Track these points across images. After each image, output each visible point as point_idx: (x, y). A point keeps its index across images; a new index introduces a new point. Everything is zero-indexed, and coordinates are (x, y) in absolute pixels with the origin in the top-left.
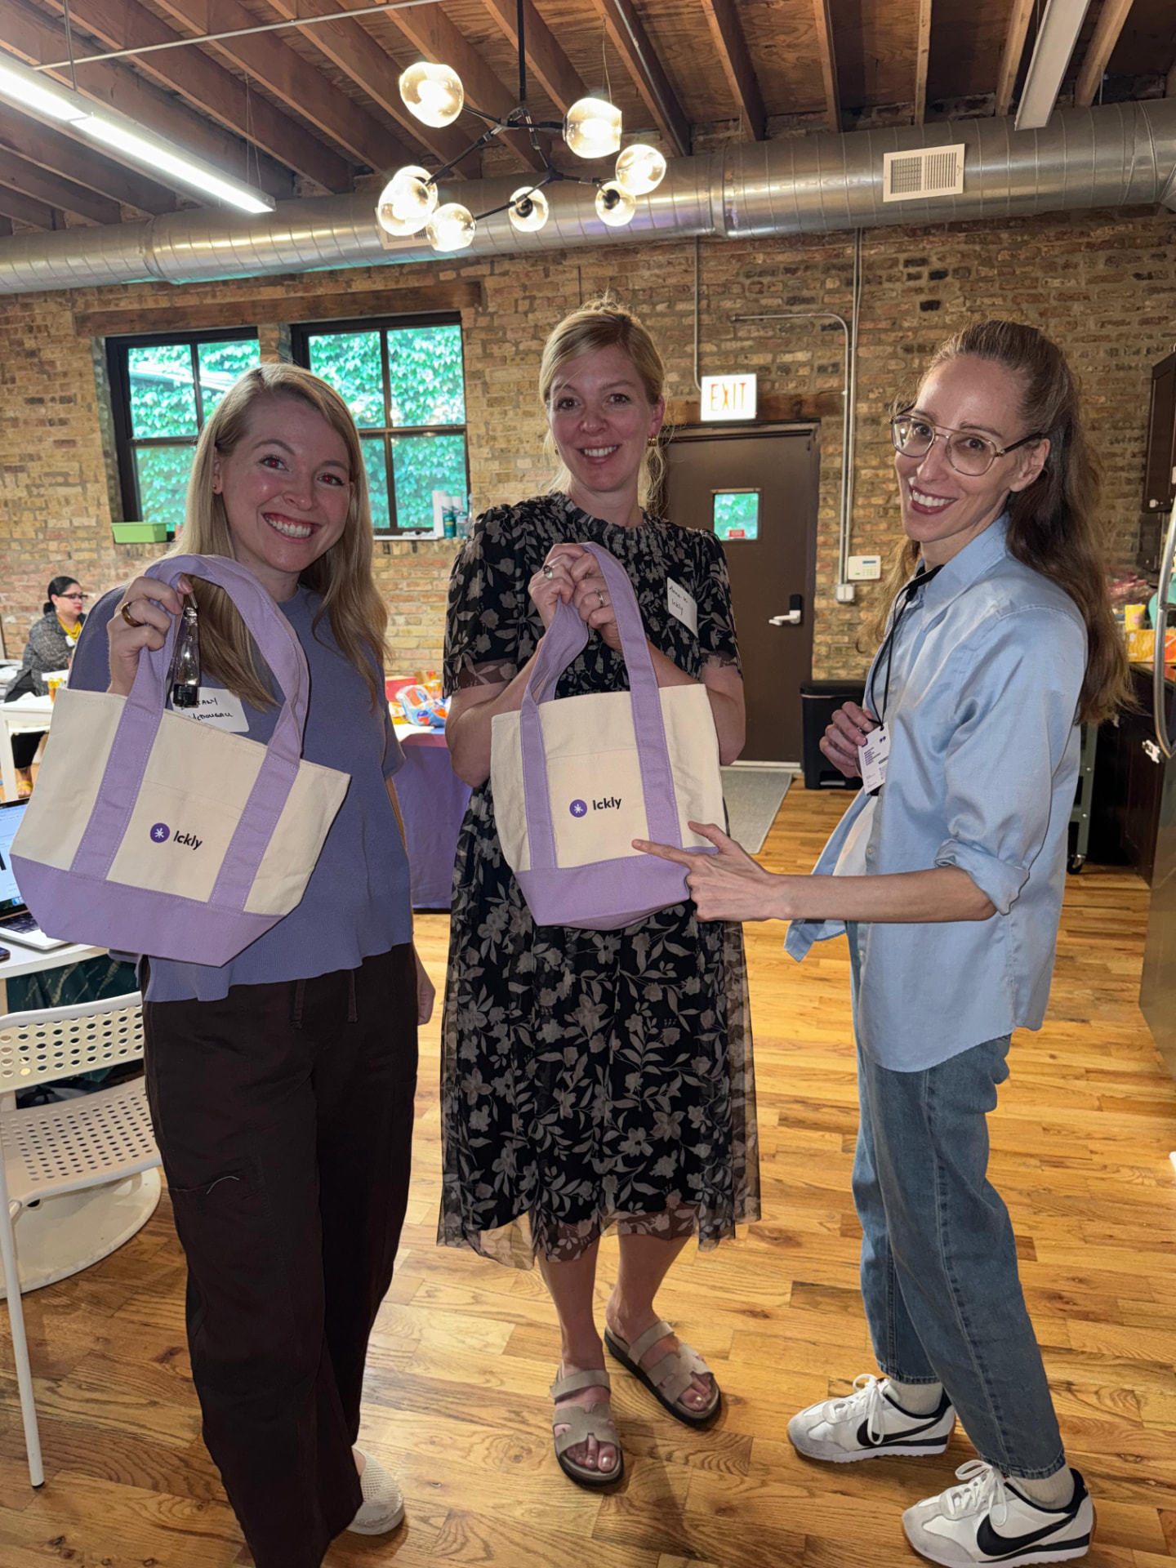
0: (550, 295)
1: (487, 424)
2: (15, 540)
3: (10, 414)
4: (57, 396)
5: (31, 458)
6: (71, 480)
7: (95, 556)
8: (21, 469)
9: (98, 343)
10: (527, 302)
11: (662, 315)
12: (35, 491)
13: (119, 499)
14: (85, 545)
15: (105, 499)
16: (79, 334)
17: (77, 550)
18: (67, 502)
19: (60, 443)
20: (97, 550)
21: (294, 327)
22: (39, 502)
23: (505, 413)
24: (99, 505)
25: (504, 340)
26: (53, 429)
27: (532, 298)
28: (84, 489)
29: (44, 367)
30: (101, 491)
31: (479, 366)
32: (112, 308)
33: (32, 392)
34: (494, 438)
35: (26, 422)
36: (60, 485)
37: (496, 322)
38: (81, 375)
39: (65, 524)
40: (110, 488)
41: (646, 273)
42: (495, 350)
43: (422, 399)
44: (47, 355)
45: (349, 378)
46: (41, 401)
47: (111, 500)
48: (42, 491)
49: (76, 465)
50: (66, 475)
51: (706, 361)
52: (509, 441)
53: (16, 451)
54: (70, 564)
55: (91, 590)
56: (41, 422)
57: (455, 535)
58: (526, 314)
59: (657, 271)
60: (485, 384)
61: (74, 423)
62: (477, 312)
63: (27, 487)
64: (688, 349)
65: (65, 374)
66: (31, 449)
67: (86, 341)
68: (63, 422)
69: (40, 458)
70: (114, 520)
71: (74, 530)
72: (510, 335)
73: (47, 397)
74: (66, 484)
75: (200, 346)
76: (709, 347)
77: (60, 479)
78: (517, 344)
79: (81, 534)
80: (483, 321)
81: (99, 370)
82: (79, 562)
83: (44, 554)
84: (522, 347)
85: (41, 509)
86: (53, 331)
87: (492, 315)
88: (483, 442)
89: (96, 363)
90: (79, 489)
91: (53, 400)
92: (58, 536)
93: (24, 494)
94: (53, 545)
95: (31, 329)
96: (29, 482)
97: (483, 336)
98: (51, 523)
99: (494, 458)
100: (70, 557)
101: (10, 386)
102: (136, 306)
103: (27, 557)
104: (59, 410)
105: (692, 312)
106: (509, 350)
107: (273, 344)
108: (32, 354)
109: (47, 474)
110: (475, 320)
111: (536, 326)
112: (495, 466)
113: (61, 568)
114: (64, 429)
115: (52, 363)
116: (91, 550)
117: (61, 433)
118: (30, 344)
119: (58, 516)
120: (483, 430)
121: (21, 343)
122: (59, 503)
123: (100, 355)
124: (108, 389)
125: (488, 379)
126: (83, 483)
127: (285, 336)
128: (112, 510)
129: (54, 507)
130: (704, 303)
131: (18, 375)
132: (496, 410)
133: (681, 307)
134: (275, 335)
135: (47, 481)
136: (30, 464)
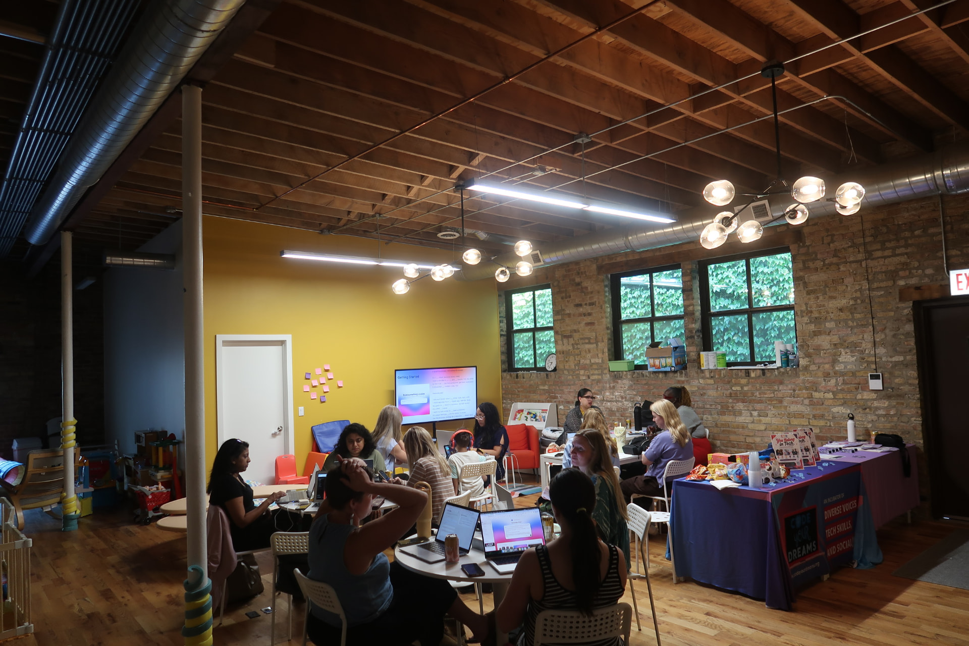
0: (844, 232)
1: (806, 304)
2: (566, 370)
3: (568, 312)
4: (588, 303)
5: (575, 331)
6: (591, 341)
7: (600, 377)
8: (570, 336)
9: (607, 277)
10: (829, 238)
11: (919, 236)
12: (576, 346)
13: (613, 350)
14: (596, 372)
15: (606, 350)
16: (599, 274)
17: (592, 375)
18: (589, 351)
19: (588, 324)
20: (601, 374)
21: (699, 262)
22: (577, 352)
23: (818, 298)
24: (603, 353)
25: (816, 259)
26: (585, 318)
27: (833, 235)
28: (597, 345)
29: (583, 290)
30: (604, 346)
31: (801, 274)
32: (614, 261)
33: (577, 301)
34: (811, 312)
35: (574, 315)
36: (587, 343)
37: (811, 250)
38: (599, 292)
39: (588, 362)
40: (609, 344)
41: (906, 215)
42: (811, 265)
43: (781, 285)
44: (585, 284)
45: (740, 277)
46: (580, 305)
47: (609, 350)
48: (579, 346)
49: (594, 334)
50: (589, 339)
51: (953, 260)
52: (820, 313)
53: (569, 328)
54: (589, 381)
55: (598, 395)
56: (580, 315)
57: (788, 366)
58: (829, 244)
59: (914, 213)
60: (805, 283)
61: (594, 315)
62: (799, 246)
63: (573, 344)
64: (939, 254)
65: (592, 293)
66: (575, 327)
67: (601, 277)
68: (590, 314)
69: (579, 331)
70: (610, 360)
71: (592, 364)
72: (819, 256)
73: (583, 303)
74: (590, 343)
75: (654, 274)
76: (953, 252)
77: (587, 341)
78: (824, 261)
79: (595, 367)
80: (803, 250)
81: (607, 289)
82: (593, 380)
83: (578, 376)
84: (827, 262)
85: (578, 355)
86: (587, 274)
87: (808, 247)
88: (805, 314)
89: (606, 286)
90: (595, 345)
91: (586, 304)
92: (584, 368)
93: (571, 348)
94: (582, 372)
95: (578, 273)
96: (573, 342)
97: (803, 258)
98: (582, 361)
99: (811, 322)
100: (589, 378)
101: (568, 299)
102: (624, 259)
103: (570, 377)
104: (588, 309)
105: (940, 233)
106: (819, 264)
107: (689, 271)
108: (579, 284)
109: (582, 339)
110: (798, 250)
111: (835, 250)
112: (812, 327)
113: (585, 383)
114: (590, 318)
115: (587, 288)
116: (599, 375)
117: (588, 319)
118: (578, 280)
119: (585, 358)
120: (804, 308)
121: (574, 280)
122: (586, 352)
123: (607, 283)
124: (611, 298)
125: (806, 280)
126: (597, 343)
127: (695, 266)
128: (609, 355)
129: (583, 354)
130: (949, 227)
131: (572, 294)
132: (812, 296)
133: (932, 230)
134: (690, 267)
135: (581, 342)
136: (575, 334)
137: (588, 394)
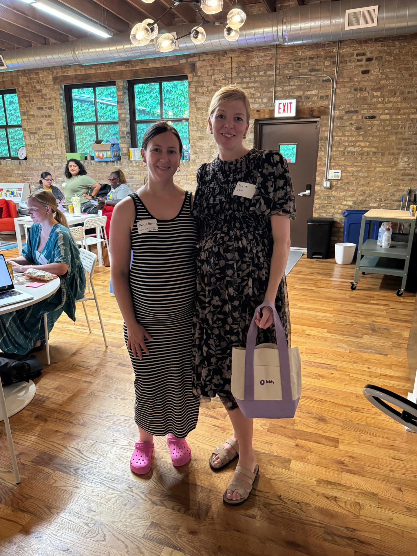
0: (220, 69)
1: (196, 117)
2: (34, 159)
3: (32, 113)
4: (47, 106)
5: (39, 129)
6: (52, 137)
7: (60, 165)
8: (36, 133)
9: (61, 87)
10: (212, 71)
11: (262, 76)
12: (41, 141)
13: (69, 144)
14: (57, 161)
15: (64, 144)
16: (54, 84)
17: (55, 163)
18: (51, 145)
19: (49, 124)
20: (61, 163)
21: (129, 81)
22: (42, 145)
23: (203, 113)
24: (62, 146)
25: (203, 86)
26: (46, 119)
27: (214, 70)
28: (57, 140)
29: (43, 96)
30: (62, 142)
31: (194, 96)
32: (66, 74)
33: (39, 105)
34: (198, 123)
35: (37, 116)
36: (49, 139)
37: (200, 79)
38: (55, 99)
39: (51, 153)
40: (65, 140)
41: (256, 60)
42: (200, 90)
44: (44, 91)
45: (154, 100)
46: (42, 108)
47: (66, 145)
48: (43, 141)
49: (54, 132)
50: (50, 135)
51: (278, 94)
52: (204, 124)
53: (34, 126)
54: (52, 167)
55: (59, 177)
56: (42, 116)
57: (184, 159)
58: (211, 76)
59: (260, 59)
60: (196, 102)
61: (53, 116)
62: (193, 75)
63: (38, 139)
64: (271, 89)
65: (50, 99)
66: (39, 126)
67: (57, 87)
68: (49, 116)
69: (42, 129)
70: (67, 152)
71: (54, 155)
72: (205, 84)
73: (44, 107)
74: (51, 139)
75: (96, 88)
76: (279, 89)
77: (49, 137)
78: (208, 88)
79: (56, 157)
80: (196, 79)
81: (62, 97)
82: (55, 167)
83: (44, 163)
84: (209, 89)
85: (43, 148)
86: (46, 83)
87: (199, 76)
88: (194, 125)
89: (61, 94)
90: (55, 140)
91: (46, 108)
92: (48, 157)
93: (37, 142)
94: (47, 161)
95: (38, 82)
96: (38, 138)
97: (195, 84)
98: (46, 152)
99: (198, 130)
100: (52, 165)
101: (32, 103)
102: (74, 73)
103: (38, 164)
104: (48, 112)
105: (273, 75)
106: (205, 89)
107: (121, 87)
108: (39, 91)
109: (44, 135)
110: (193, 78)
111: (215, 80)
112: (199, 134)
114: (50, 119)
115: (46, 95)
116: (59, 163)
117: (49, 120)
118: (38, 87)
119: (48, 150)
120: (194, 120)
121: (35, 87)
122: (49, 145)
123: (62, 92)
124: (65, 104)
125: (197, 101)
126: (56, 139)
127: (126, 84)
128: (66, 148)
129: (47, 146)
130: (278, 71)
131: (34, 99)
132: (200, 112)
133: (269, 73)
134: (122, 84)
135: (44, 137)
136: (39, 131)
137: (49, 177)
